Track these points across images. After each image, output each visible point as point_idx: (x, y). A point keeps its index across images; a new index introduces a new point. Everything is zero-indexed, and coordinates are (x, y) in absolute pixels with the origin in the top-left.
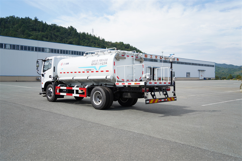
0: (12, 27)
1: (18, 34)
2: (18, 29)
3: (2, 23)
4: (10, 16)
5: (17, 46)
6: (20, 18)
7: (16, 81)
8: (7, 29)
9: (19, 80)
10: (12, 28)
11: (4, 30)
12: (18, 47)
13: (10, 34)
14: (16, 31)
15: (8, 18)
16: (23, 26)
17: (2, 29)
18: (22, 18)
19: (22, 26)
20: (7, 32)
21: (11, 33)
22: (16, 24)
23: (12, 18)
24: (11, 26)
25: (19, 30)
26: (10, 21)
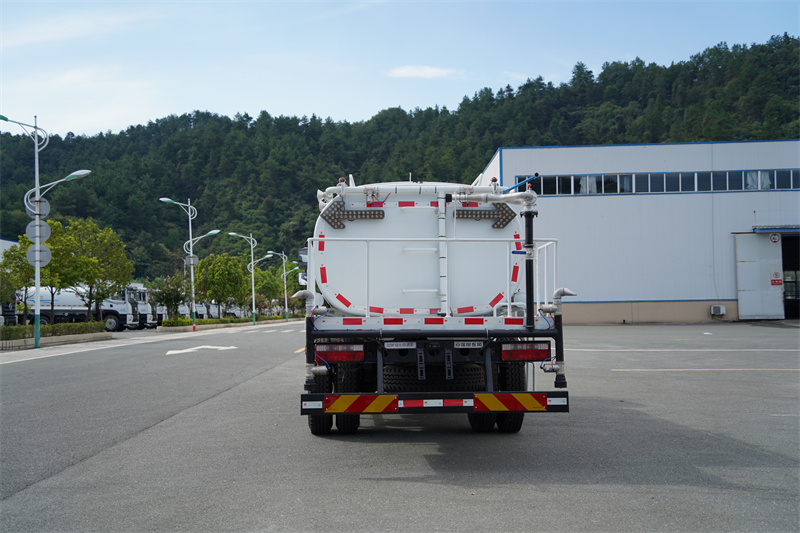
0: (713, 95)
1: (737, 117)
2: (738, 98)
3: (674, 85)
4: (708, 49)
5: (622, 177)
6: (749, 47)
7: (624, 323)
8: (691, 107)
9: (635, 319)
10: (714, 98)
11: (681, 113)
12: (626, 181)
13: (705, 124)
14: (730, 109)
15: (698, 59)
16: (757, 79)
17: (676, 111)
18: (754, 46)
19: (752, 80)
20: (693, 117)
21: (708, 119)
22: (731, 77)
23: (717, 53)
24: (707, 92)
25: (741, 103)
26: (705, 71)
